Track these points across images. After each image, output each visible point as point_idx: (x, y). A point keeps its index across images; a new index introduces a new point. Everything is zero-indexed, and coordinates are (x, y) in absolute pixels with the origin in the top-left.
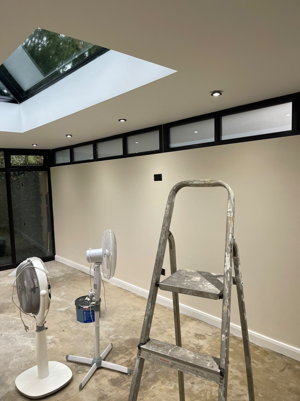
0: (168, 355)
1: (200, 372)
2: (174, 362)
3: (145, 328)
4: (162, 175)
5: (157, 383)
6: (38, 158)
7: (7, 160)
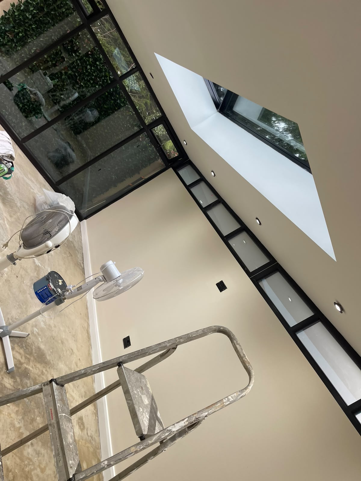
0: (59, 416)
1: (60, 457)
2: (55, 425)
3: (72, 376)
4: (226, 289)
5: (14, 407)
6: (174, 150)
7: (155, 123)
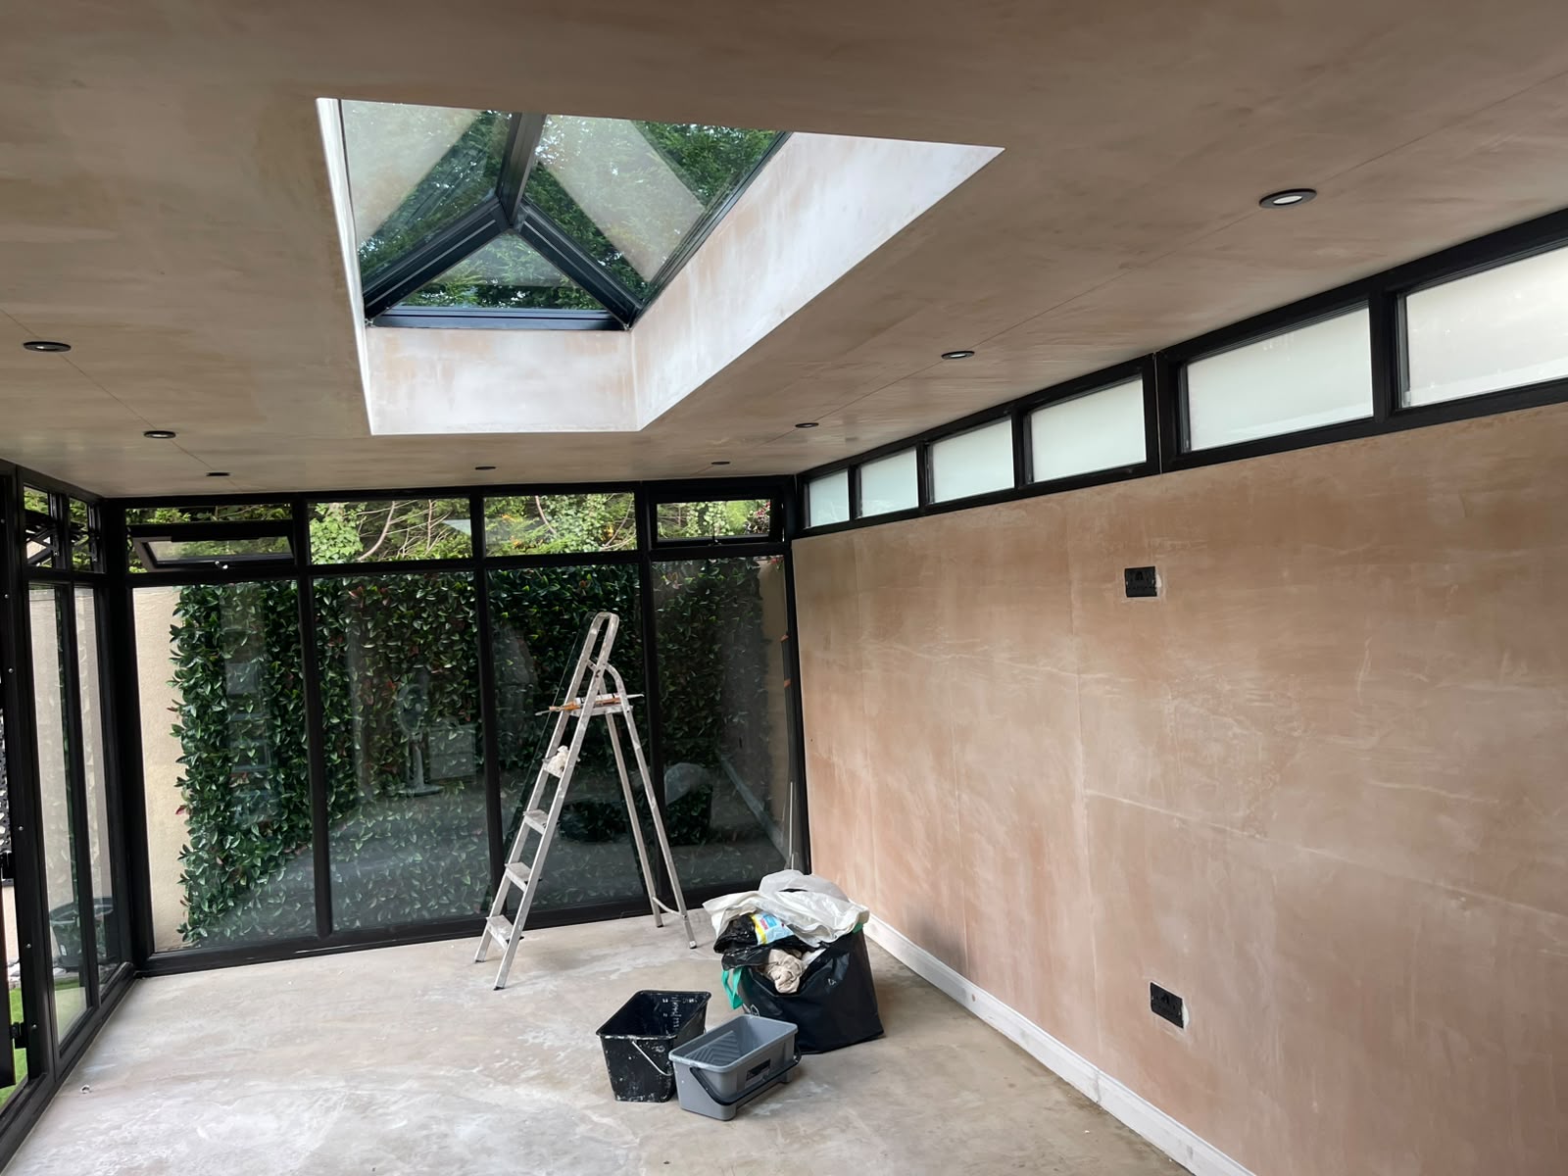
4: (1156, 570)
7: (645, 519)
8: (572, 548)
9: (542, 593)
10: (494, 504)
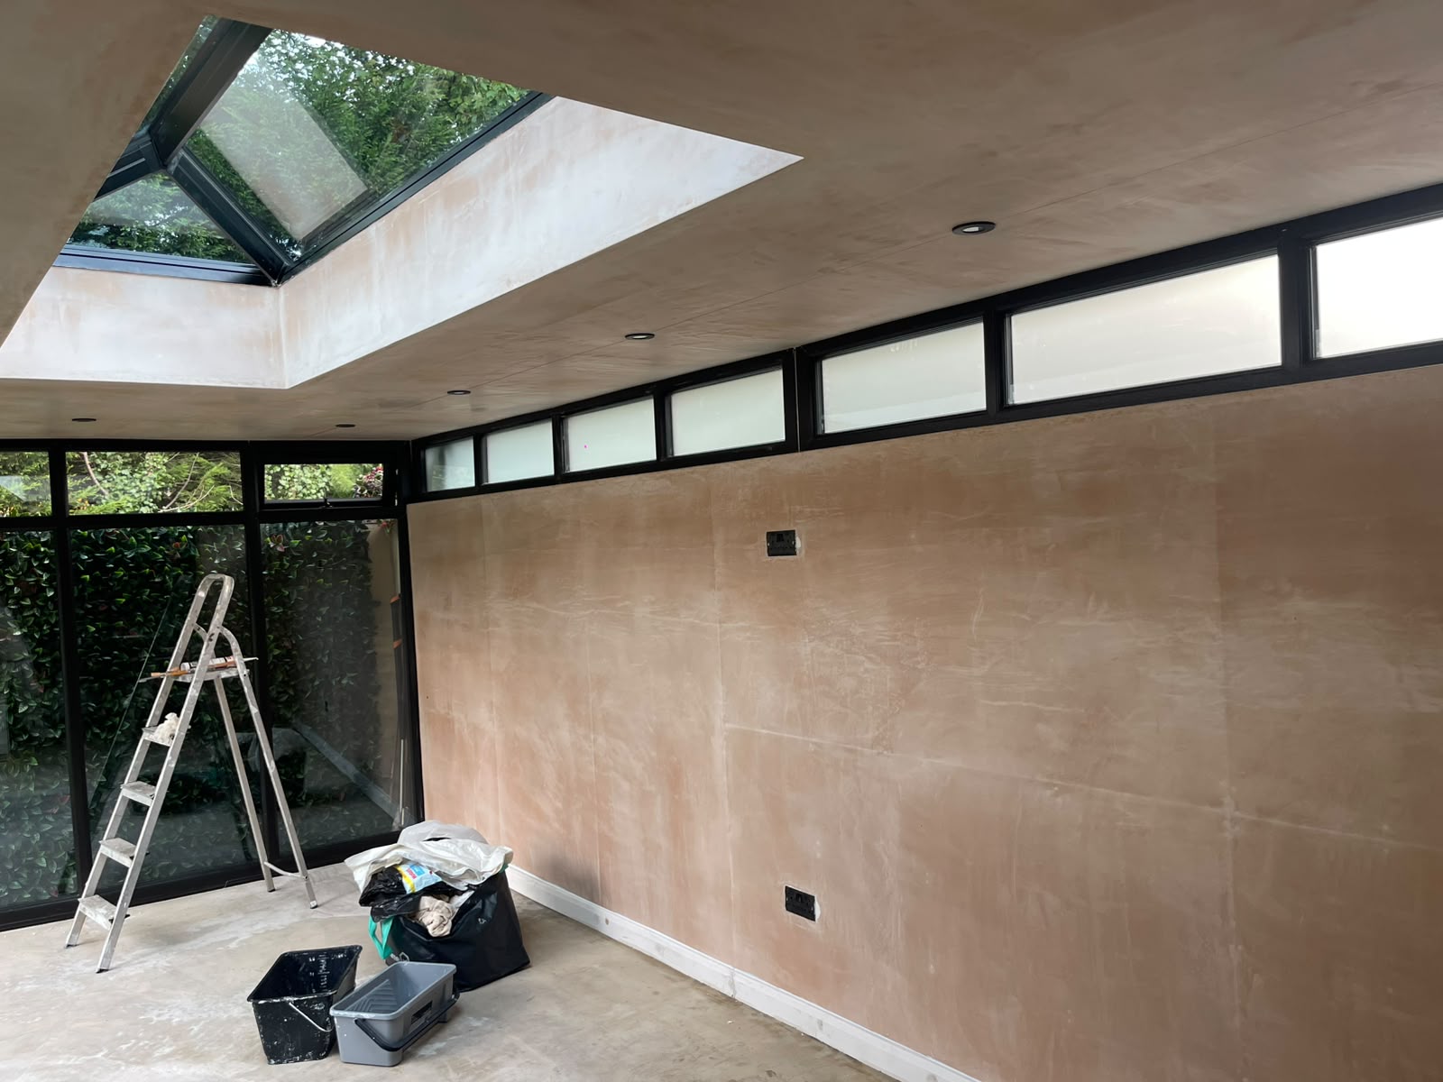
4: (796, 533)
7: (251, 482)
8: (127, 510)
9: (130, 555)
10: (37, 461)
